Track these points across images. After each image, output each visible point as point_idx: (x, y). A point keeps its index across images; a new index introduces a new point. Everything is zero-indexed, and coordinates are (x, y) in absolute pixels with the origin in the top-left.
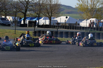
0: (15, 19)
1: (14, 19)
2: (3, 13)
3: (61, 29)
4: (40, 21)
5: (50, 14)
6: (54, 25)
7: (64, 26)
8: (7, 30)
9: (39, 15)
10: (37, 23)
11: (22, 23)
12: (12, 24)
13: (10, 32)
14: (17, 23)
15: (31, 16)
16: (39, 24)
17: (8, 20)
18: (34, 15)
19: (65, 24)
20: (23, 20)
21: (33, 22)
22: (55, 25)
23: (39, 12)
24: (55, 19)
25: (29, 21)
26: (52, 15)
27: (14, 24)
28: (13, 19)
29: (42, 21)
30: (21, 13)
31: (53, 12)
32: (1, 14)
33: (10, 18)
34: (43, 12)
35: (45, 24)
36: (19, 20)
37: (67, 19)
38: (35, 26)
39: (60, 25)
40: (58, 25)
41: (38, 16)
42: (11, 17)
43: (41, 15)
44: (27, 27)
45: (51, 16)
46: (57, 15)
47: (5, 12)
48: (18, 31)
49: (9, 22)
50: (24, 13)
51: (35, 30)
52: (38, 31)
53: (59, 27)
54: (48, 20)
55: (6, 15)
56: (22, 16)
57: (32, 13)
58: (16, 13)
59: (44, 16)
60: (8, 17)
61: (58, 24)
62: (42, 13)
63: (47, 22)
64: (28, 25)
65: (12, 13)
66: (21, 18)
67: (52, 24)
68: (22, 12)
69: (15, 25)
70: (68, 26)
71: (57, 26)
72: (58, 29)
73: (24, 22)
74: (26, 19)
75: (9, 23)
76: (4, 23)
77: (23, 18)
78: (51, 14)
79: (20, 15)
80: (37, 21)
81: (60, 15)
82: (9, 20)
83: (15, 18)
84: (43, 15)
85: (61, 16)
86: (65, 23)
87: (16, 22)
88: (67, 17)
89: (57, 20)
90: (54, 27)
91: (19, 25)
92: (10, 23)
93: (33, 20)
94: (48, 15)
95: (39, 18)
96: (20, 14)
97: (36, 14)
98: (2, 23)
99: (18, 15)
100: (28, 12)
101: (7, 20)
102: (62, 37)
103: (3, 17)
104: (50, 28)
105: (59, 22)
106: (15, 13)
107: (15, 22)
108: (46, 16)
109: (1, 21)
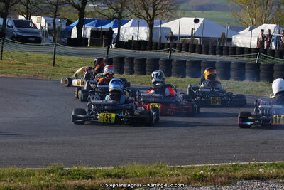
0: (54, 24)
1: (52, 24)
2: (22, 7)
3: (181, 54)
4: (122, 31)
5: (151, 12)
6: (160, 41)
7: (188, 44)
8: (32, 54)
9: (120, 14)
10: (114, 36)
11: (74, 34)
12: (46, 37)
13: (39, 60)
14: (59, 36)
15: (97, 14)
16: (121, 39)
17: (35, 27)
18: (105, 13)
19: (192, 40)
20: (77, 26)
21: (104, 32)
22: (164, 40)
23: (120, 6)
24: (163, 25)
25: (92, 31)
26: (157, 12)
27: (52, 38)
28: (49, 25)
29: (129, 31)
30: (70, 7)
31: (160, 7)
32: (15, 10)
33: (39, 22)
34: (130, 6)
35: (135, 39)
36: (64, 27)
37: (198, 26)
38: (108, 43)
39: (177, 42)
40: (174, 42)
41: (116, 15)
42: (43, 20)
43: (126, 12)
44: (86, 45)
45: (154, 15)
46: (169, 13)
47: (26, 5)
48: (63, 57)
49: (37, 33)
50: (78, 8)
51: (110, 56)
52: (117, 58)
53: (175, 46)
54: (144, 28)
55: (29, 13)
56: (74, 15)
57: (102, 6)
58: (57, 6)
59: (133, 15)
60: (34, 19)
61: (173, 38)
62: (128, 8)
63: (143, 34)
64: (89, 41)
65: (45, 7)
66: (69, 22)
67: (155, 39)
68: (74, 5)
69: (54, 41)
70: (200, 46)
71: (169, 45)
72: (173, 54)
73: (79, 32)
74: (84, 23)
75: (38, 36)
76: (24, 35)
77: (77, 22)
78: (154, 11)
79: (69, 12)
80: (116, 31)
81: (179, 13)
82: (39, 27)
83: (54, 21)
84: (132, 12)
85: (181, 17)
86: (192, 36)
87: (55, 32)
88: (196, 21)
89: (170, 29)
90: (161, 46)
91: (65, 40)
92: (41, 36)
93: (104, 27)
94: (144, 13)
95: (120, 22)
96: (69, 10)
97: (111, 11)
98: (19, 34)
99: (61, 13)
100: (90, 5)
101: (31, 27)
102: (184, 76)
103: (21, 18)
104: (151, 49)
105: (175, 32)
106: (54, 7)
107: (53, 31)
108: (139, 16)
109: (15, 29)
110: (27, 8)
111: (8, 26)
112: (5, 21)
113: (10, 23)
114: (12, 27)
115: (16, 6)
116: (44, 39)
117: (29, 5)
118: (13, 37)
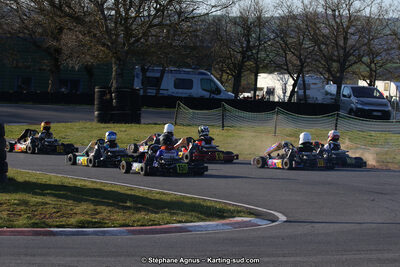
2: (364, 69)
8: (378, 134)
17: (381, 96)
32: (354, 73)
33: (388, 89)
42: (393, 86)
47: (369, 66)
49: (385, 105)
55: (373, 77)
60: (380, 85)
65: (396, 68)
75: (386, 109)
76: (367, 108)
92: (390, 108)
98: (359, 106)
101: (376, 97)
103: (362, 83)
109: (353, 99)
110: (371, 70)
111: (344, 96)
112: (339, 88)
113: (346, 91)
114: (350, 97)
115: (355, 67)
116: (394, 113)
117: (373, 65)
118: (351, 111)
